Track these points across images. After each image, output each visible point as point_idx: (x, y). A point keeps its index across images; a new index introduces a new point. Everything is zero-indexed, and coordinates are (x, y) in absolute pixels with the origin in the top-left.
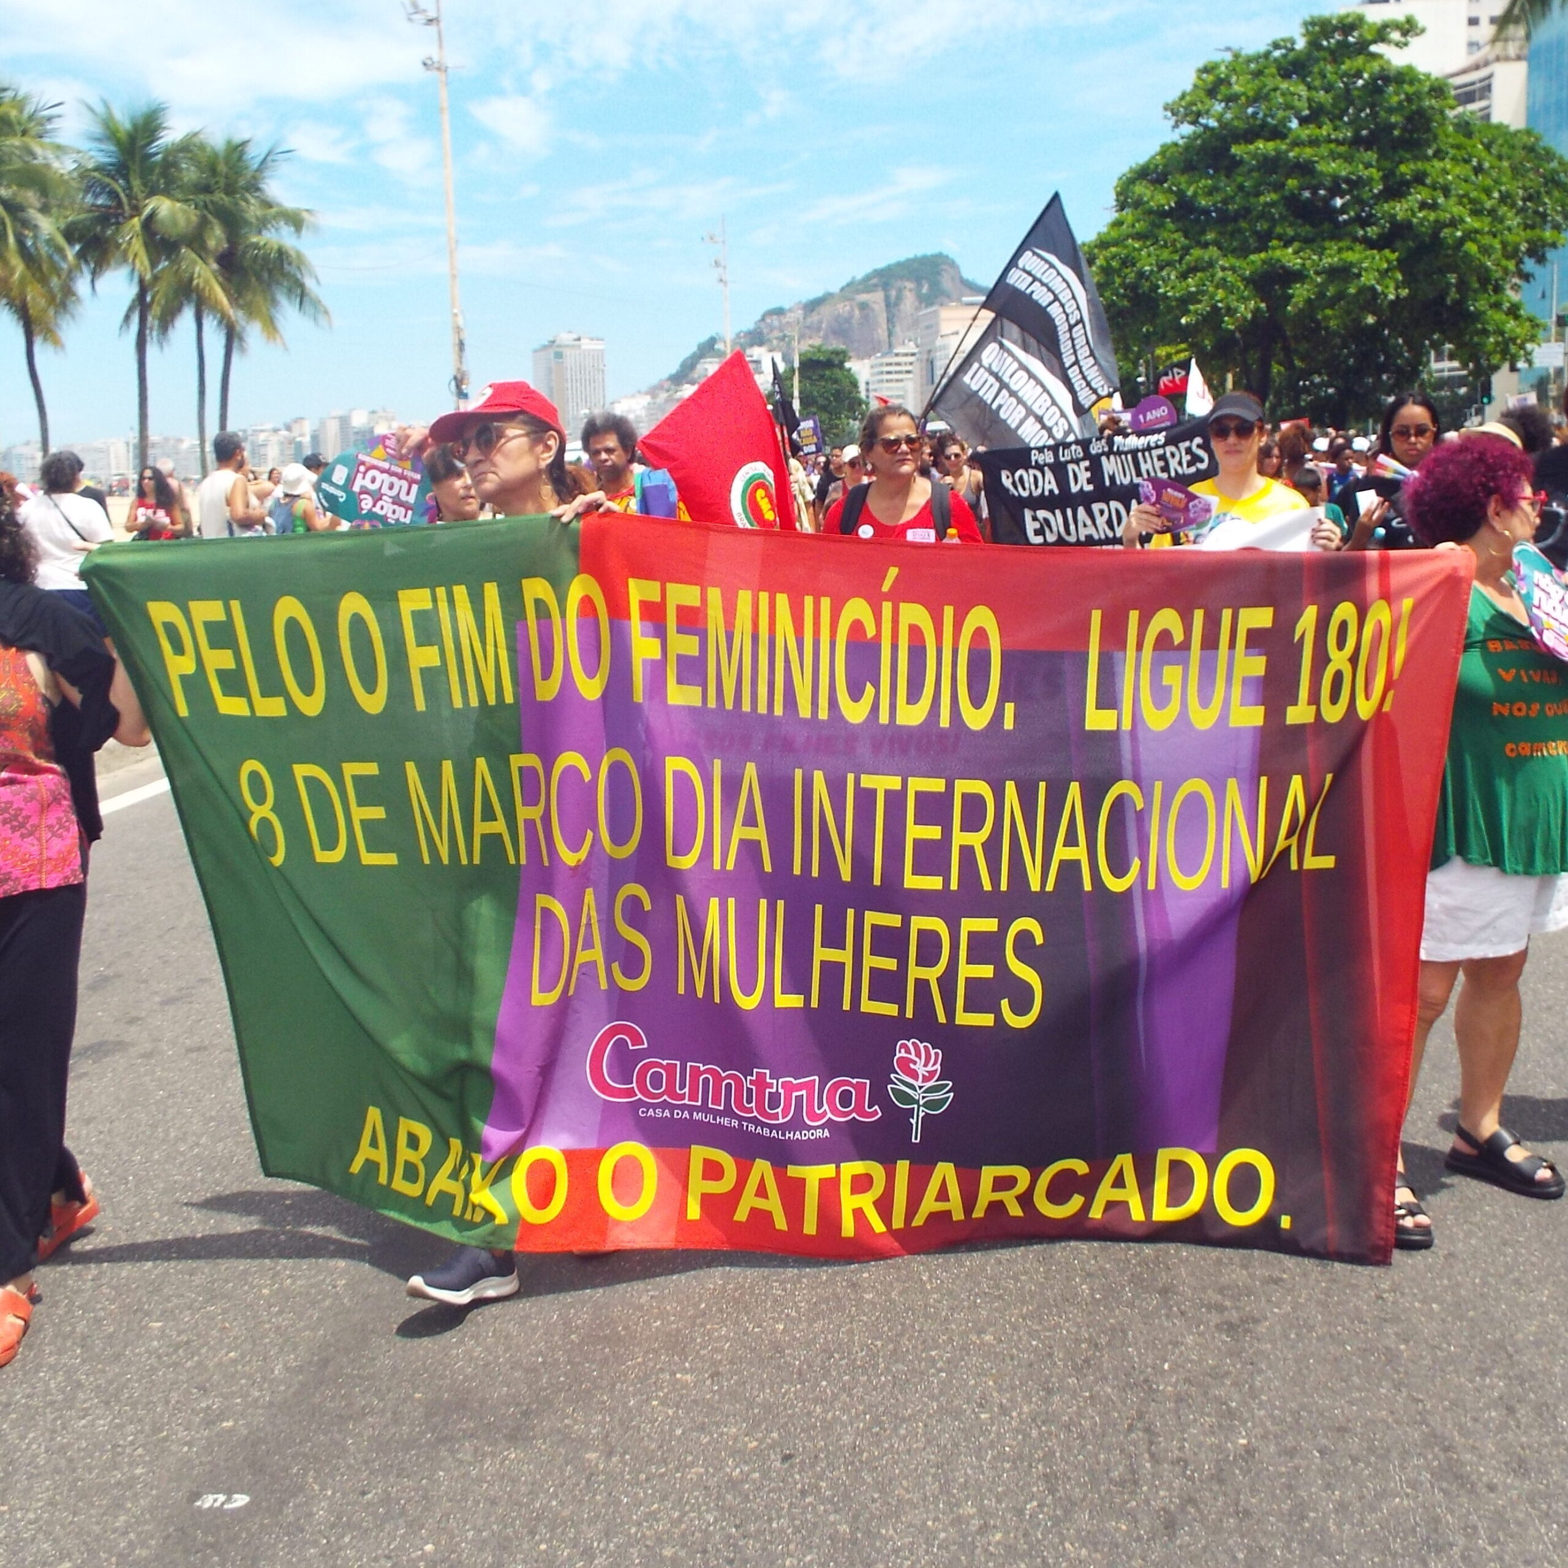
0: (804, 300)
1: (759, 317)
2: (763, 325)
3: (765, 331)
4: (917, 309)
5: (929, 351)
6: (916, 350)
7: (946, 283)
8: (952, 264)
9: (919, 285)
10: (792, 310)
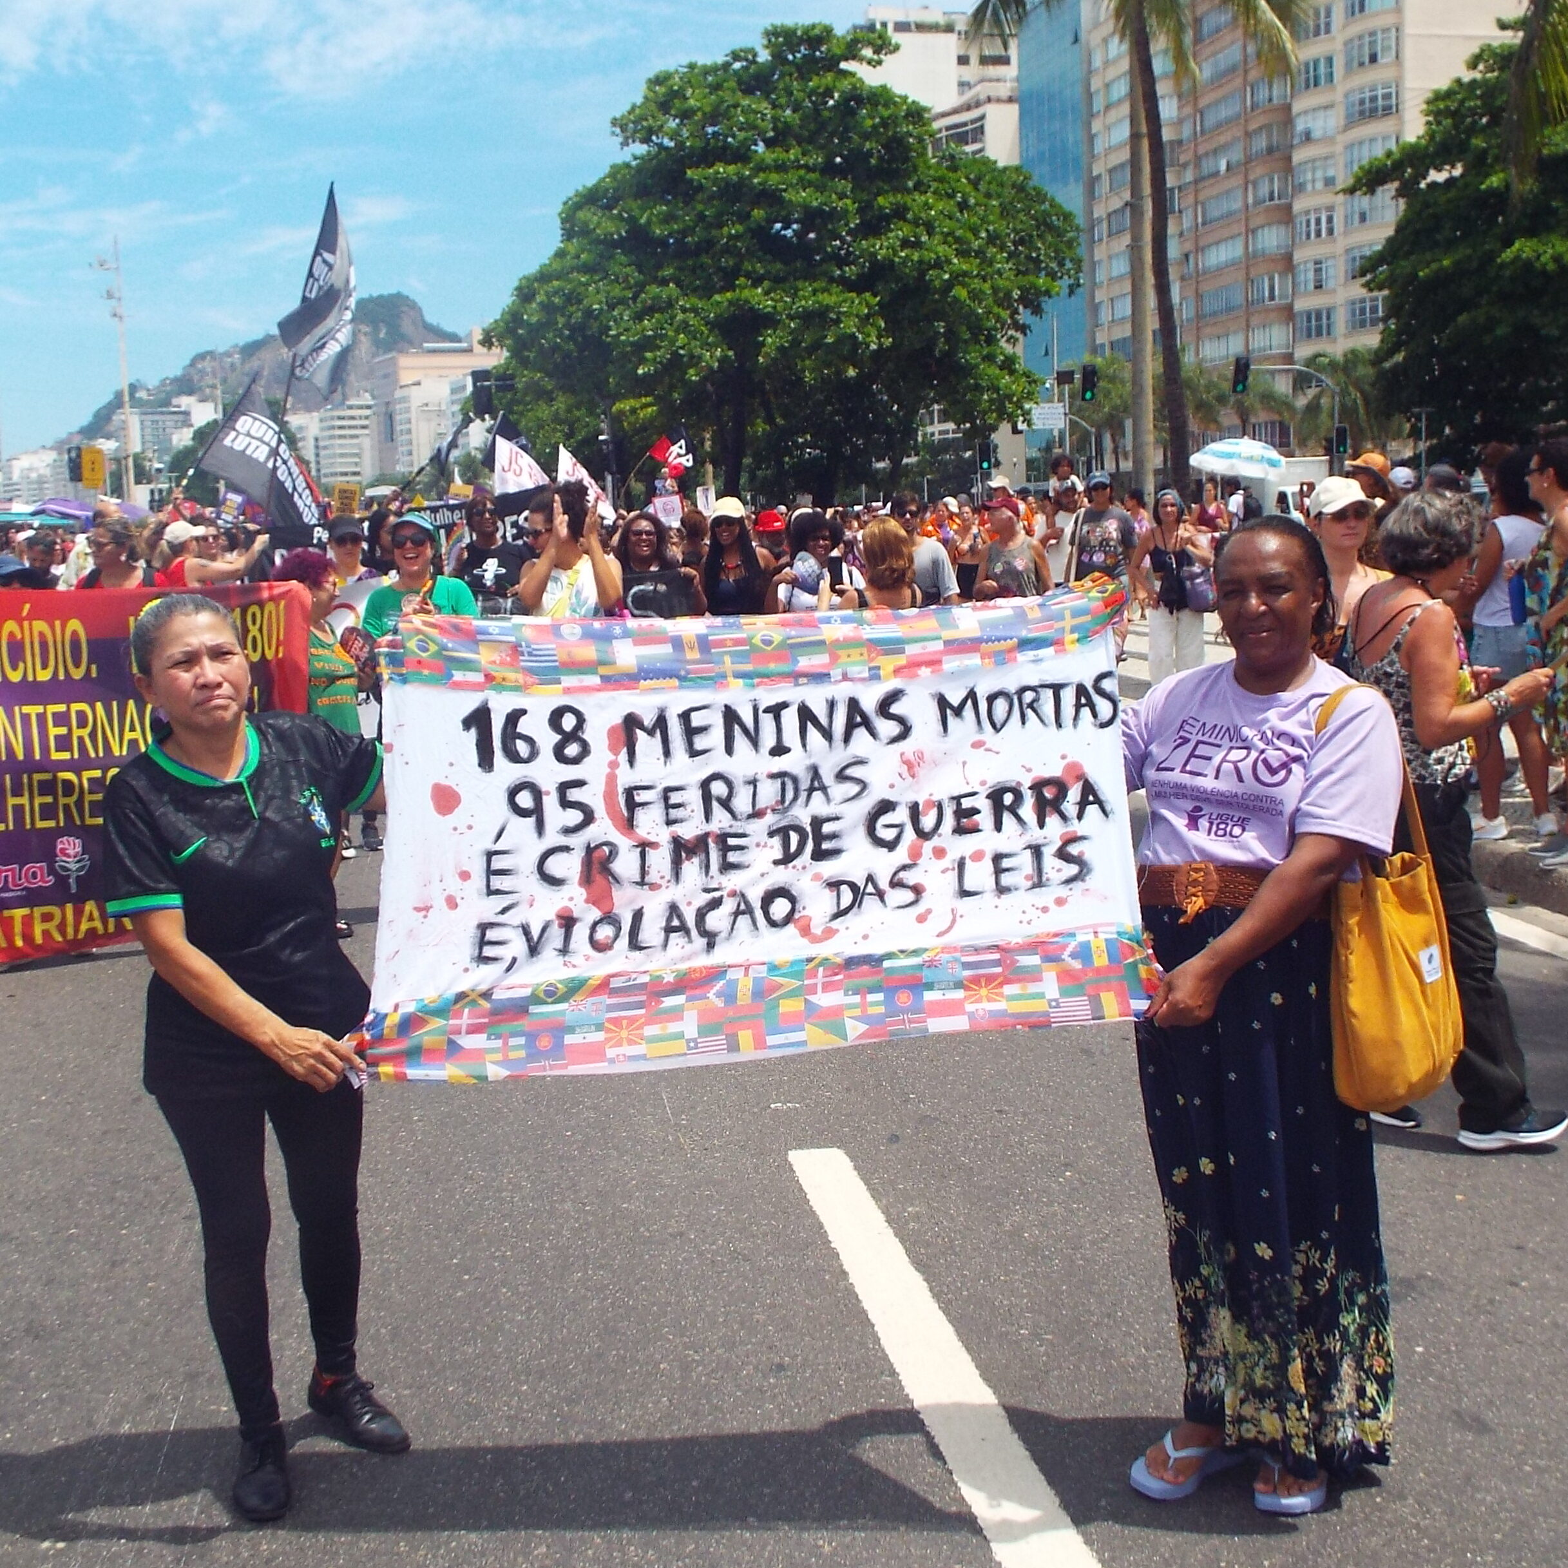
0: (241, 344)
1: (188, 362)
2: (192, 371)
3: (196, 378)
4: (374, 356)
5: (388, 404)
6: (372, 403)
7: (407, 327)
8: (414, 306)
9: (376, 330)
10: (228, 354)
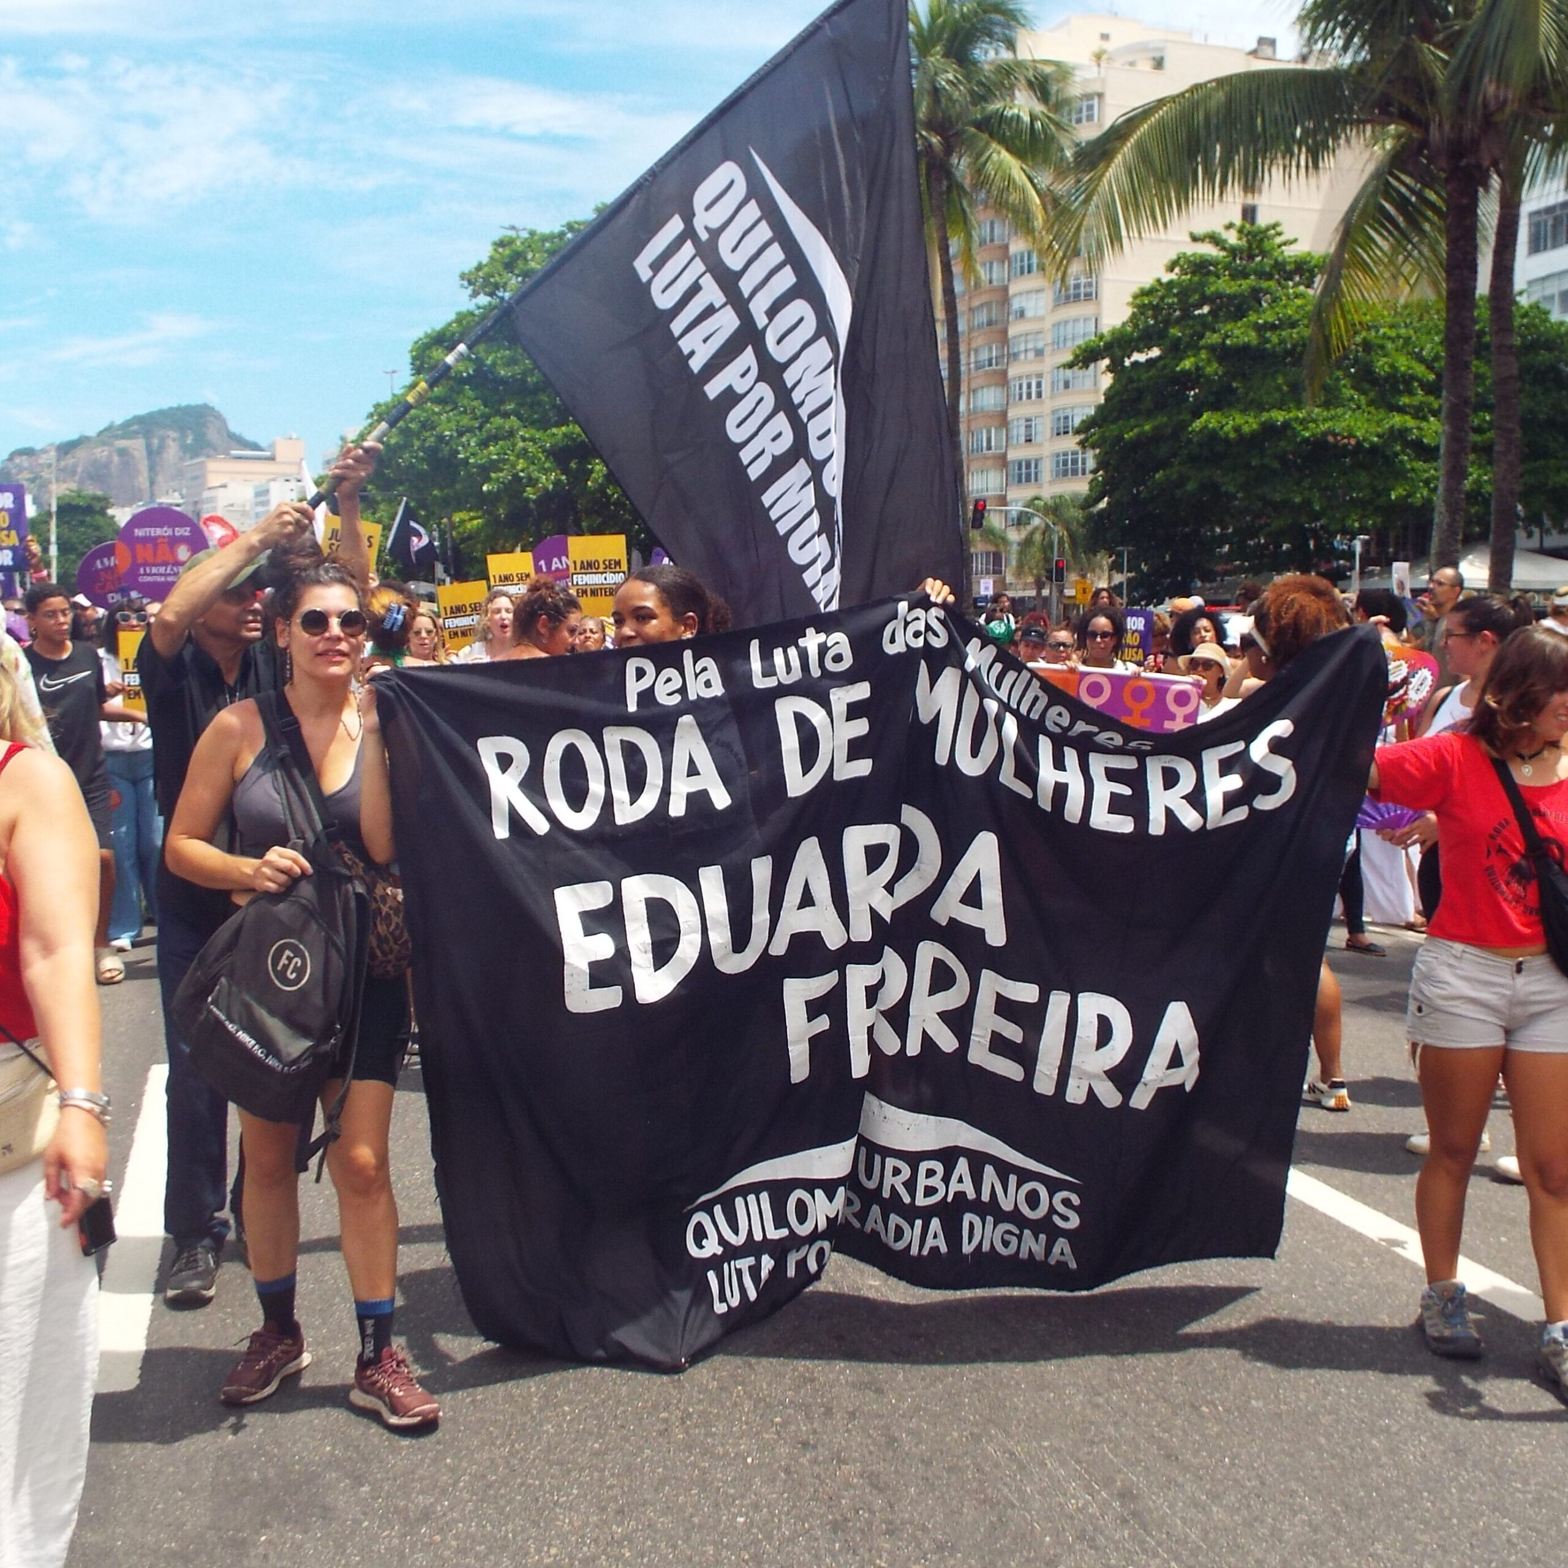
0: (58, 442)
1: (6, 456)
2: (10, 465)
3: (14, 471)
4: (181, 459)
5: (196, 503)
6: (180, 501)
7: (212, 435)
8: (218, 417)
9: (184, 436)
10: (44, 451)
